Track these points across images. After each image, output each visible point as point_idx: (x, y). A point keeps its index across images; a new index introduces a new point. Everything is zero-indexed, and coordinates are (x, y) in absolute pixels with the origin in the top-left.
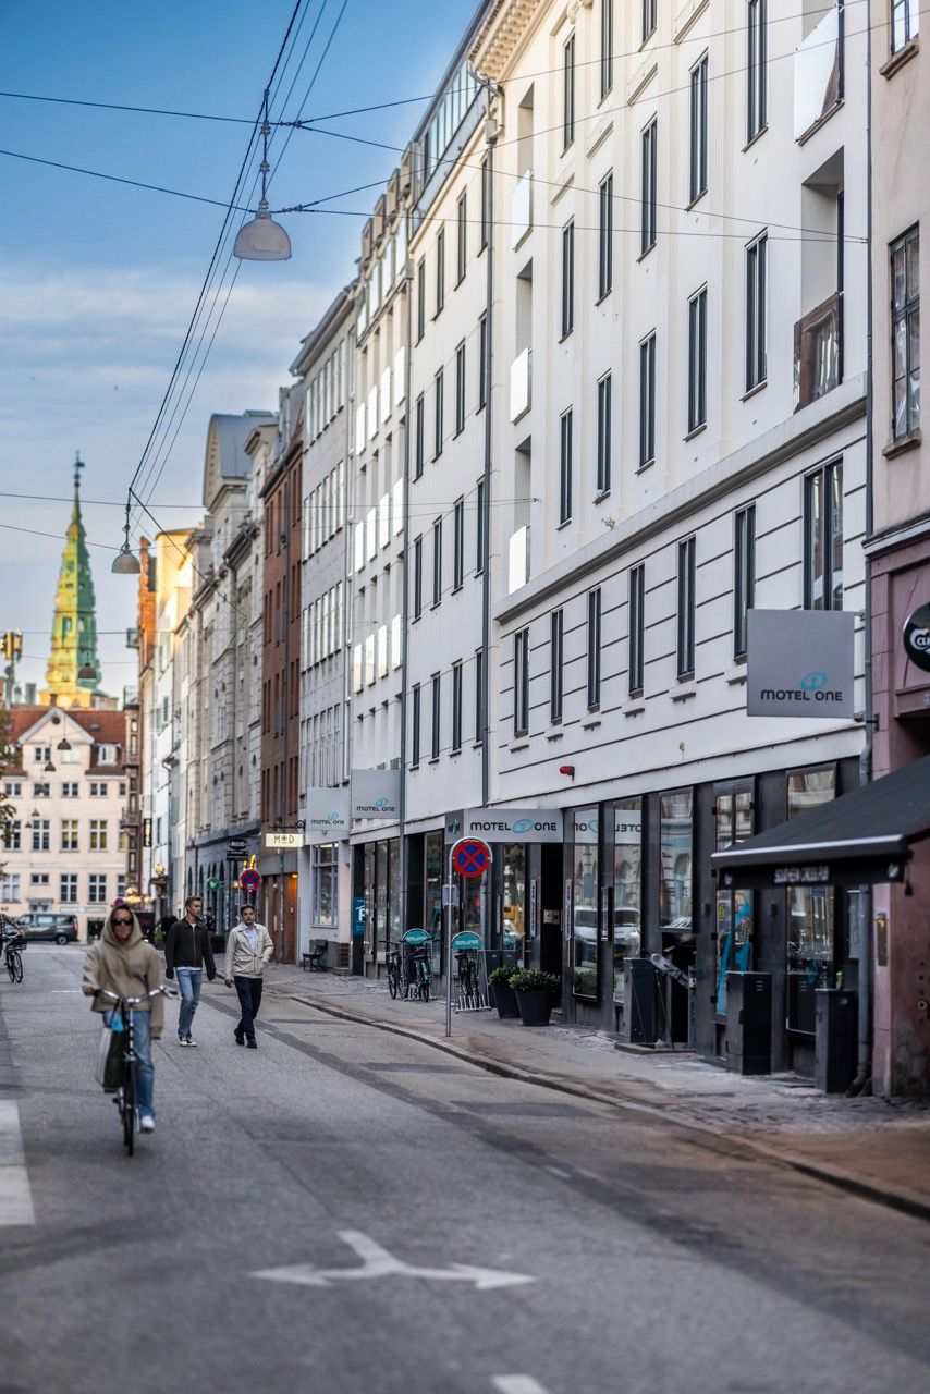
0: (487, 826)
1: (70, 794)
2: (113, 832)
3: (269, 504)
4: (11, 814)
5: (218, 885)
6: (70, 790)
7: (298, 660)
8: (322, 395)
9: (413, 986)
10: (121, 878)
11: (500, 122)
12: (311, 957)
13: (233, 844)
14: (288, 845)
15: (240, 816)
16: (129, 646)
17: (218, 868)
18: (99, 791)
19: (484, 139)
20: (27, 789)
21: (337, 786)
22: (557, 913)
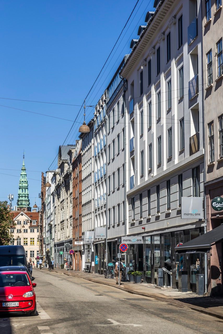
0: (126, 240)
1: (26, 232)
2: (36, 240)
3: (74, 166)
4: (12, 237)
5: (62, 253)
6: (26, 231)
7: (81, 202)
8: (86, 143)
9: (110, 275)
10: (38, 251)
11: (126, 87)
12: (86, 269)
13: (66, 244)
14: (80, 244)
15: (67, 237)
16: (39, 197)
17: (62, 249)
18: (32, 231)
19: (123, 91)
20: (15, 231)
21: (91, 231)
22: (142, 259)
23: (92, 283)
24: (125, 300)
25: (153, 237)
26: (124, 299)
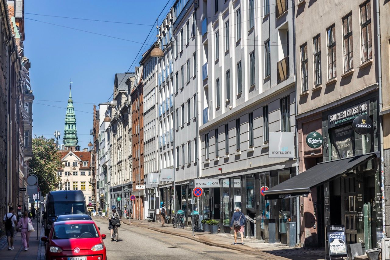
0: (200, 184)
2: (87, 184)
3: (133, 98)
4: (60, 181)
5: (120, 199)
6: (75, 174)
7: (143, 139)
8: (148, 70)
9: (180, 224)
10: (90, 197)
11: (198, 4)
12: (149, 218)
13: (125, 188)
14: (141, 188)
15: (126, 180)
16: (91, 134)
17: (120, 194)
18: (83, 174)
19: (194, 8)
20: (63, 174)
21: (155, 173)
22: (218, 205)
23: (159, 234)
24: (205, 254)
25: (231, 179)
26: (203, 252)
